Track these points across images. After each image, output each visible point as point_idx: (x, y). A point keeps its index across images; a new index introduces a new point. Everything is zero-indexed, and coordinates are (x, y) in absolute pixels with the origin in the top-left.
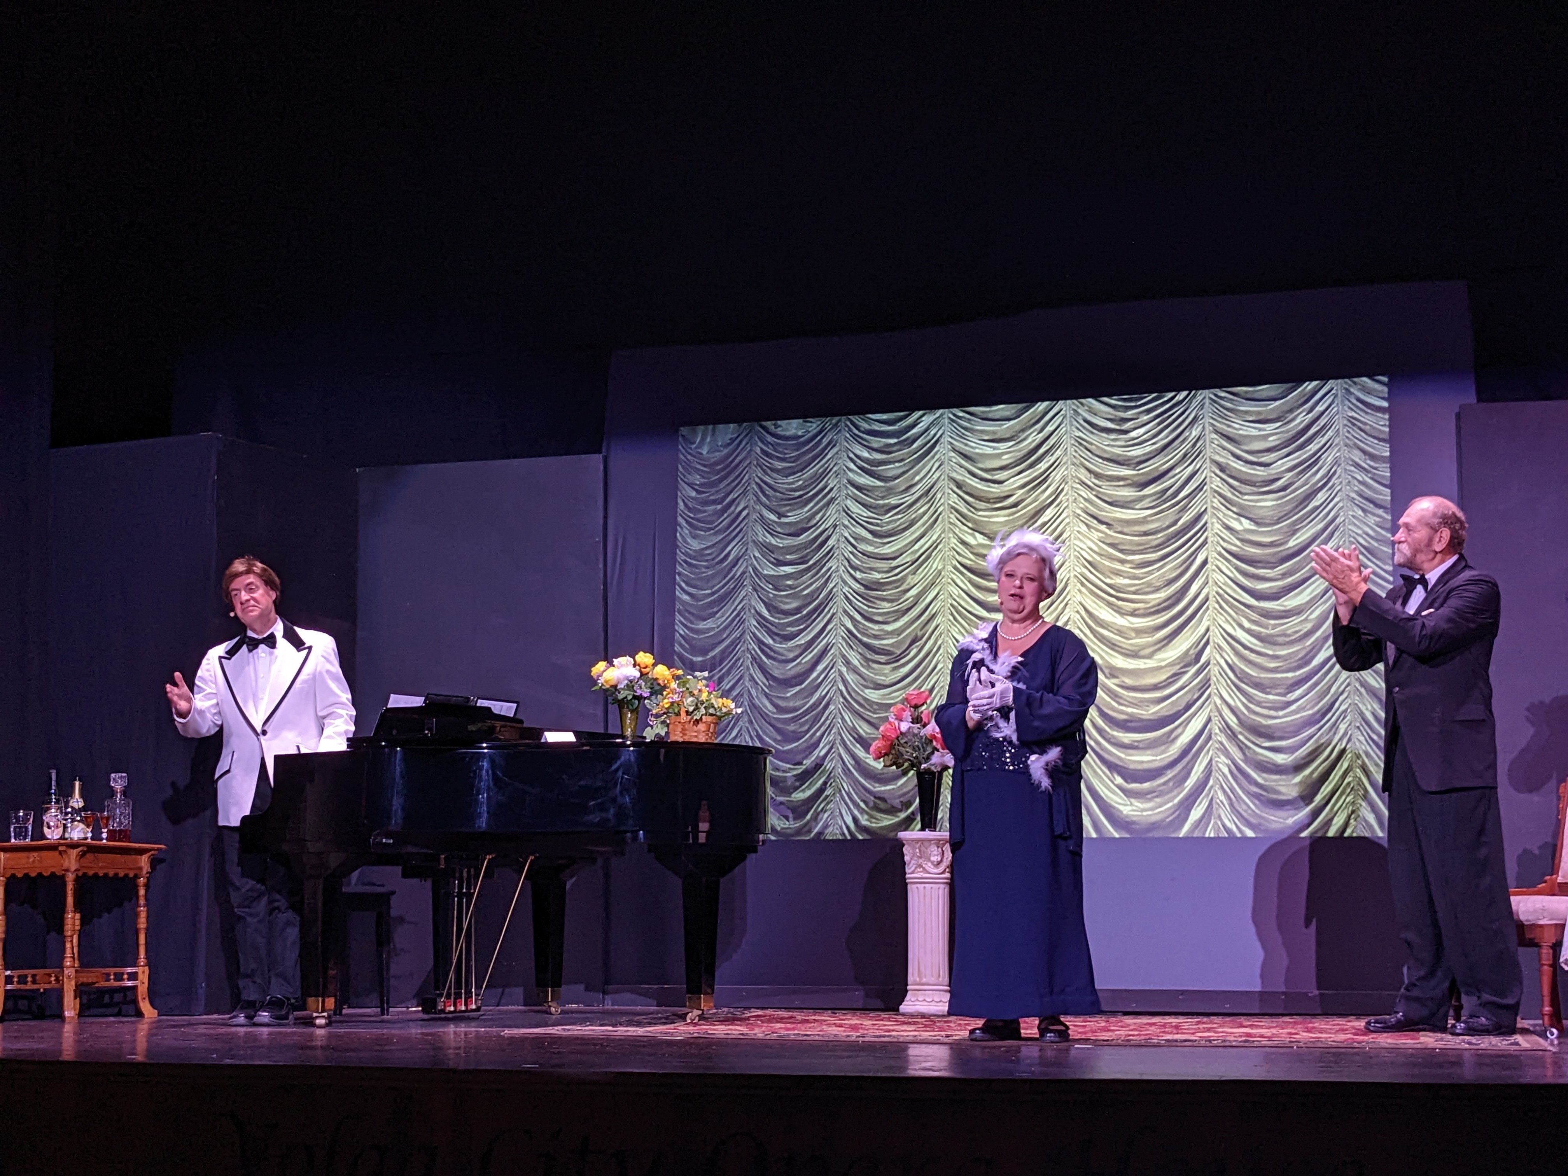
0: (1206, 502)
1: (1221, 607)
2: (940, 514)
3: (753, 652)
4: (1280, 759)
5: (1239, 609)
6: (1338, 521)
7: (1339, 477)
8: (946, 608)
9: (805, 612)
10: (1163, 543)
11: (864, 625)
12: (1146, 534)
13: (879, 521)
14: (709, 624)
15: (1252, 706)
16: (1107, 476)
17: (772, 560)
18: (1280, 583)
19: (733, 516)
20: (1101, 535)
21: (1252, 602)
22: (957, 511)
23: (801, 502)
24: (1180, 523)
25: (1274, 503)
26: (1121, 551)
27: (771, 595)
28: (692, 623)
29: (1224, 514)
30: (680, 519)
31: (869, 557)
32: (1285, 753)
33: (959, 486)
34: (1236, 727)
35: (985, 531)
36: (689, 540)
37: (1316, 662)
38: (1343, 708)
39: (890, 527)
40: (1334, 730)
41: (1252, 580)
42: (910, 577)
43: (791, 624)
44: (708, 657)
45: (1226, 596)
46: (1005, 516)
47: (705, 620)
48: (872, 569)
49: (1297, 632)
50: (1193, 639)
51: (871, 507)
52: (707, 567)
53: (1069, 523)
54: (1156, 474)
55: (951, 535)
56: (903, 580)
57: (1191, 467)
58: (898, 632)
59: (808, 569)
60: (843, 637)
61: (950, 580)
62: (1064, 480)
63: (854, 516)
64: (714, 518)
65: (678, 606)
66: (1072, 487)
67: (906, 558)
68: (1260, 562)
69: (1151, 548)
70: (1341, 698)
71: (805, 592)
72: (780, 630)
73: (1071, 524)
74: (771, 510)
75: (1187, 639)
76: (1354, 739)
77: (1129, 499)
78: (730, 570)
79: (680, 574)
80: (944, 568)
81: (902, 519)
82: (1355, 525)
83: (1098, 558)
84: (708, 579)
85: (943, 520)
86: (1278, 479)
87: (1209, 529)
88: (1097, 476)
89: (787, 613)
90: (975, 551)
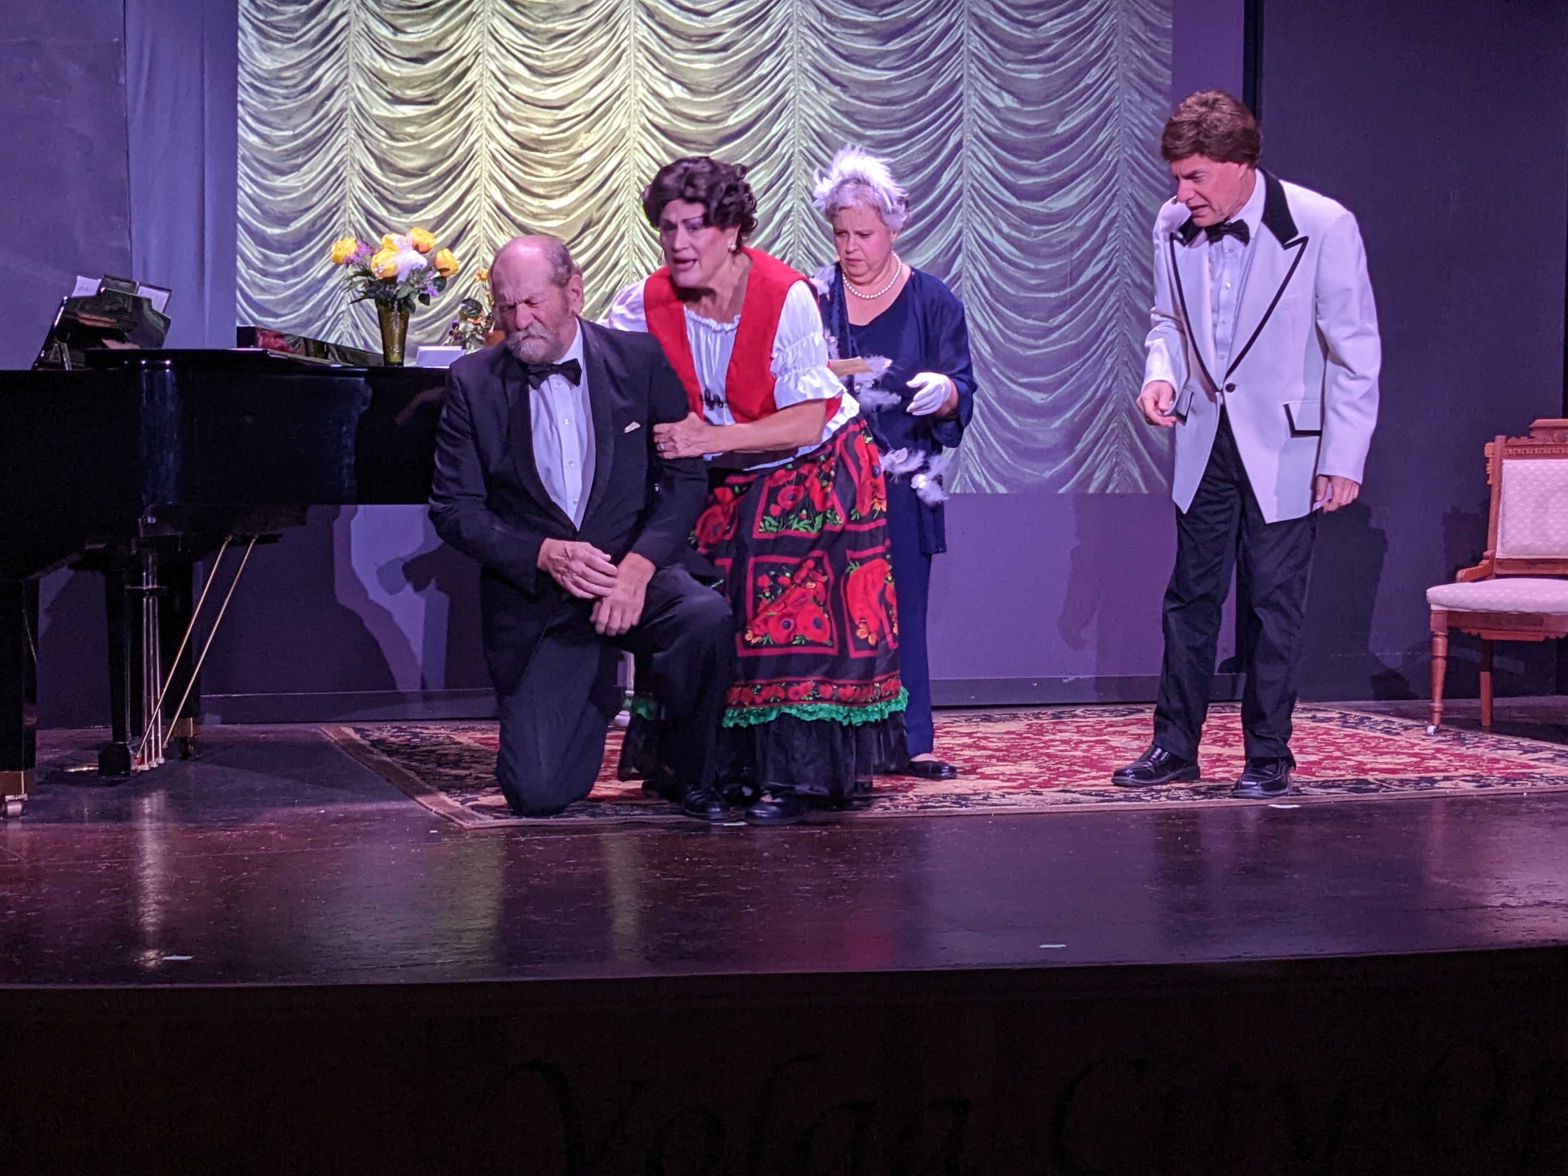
0: (962, 68)
1: (976, 204)
2: (624, 51)
3: (358, 226)
4: (1038, 398)
5: (998, 209)
6: (1113, 105)
7: (1115, 51)
8: (632, 183)
9: (433, 175)
10: (910, 116)
11: (518, 198)
12: (889, 102)
13: (539, 53)
14: (290, 181)
15: (1009, 332)
16: (842, 20)
17: (385, 94)
18: (1045, 179)
19: (325, 24)
20: (833, 99)
21: (1014, 201)
22: (647, 49)
23: (425, 14)
24: (931, 92)
25: (1041, 76)
26: (858, 123)
27: (384, 146)
28: (264, 177)
29: (983, 85)
30: (242, 21)
31: (526, 102)
32: (1044, 392)
33: (651, 14)
34: (989, 357)
35: (684, 80)
36: (256, 54)
37: (1082, 280)
38: (1109, 339)
39: (556, 62)
40: (1098, 366)
41: (1013, 173)
42: (583, 136)
43: (415, 190)
44: (290, 229)
45: (983, 191)
46: (710, 62)
47: (282, 173)
48: (529, 120)
49: (1061, 242)
50: (942, 244)
51: (528, 31)
52: (286, 98)
53: (792, 80)
54: (902, 25)
55: (638, 82)
56: (573, 139)
57: (945, 20)
58: (566, 212)
59: (439, 113)
60: (488, 213)
61: (637, 145)
62: (788, 20)
63: (503, 42)
64: (297, 25)
65: (241, 151)
66: (798, 31)
67: (578, 109)
68: (1023, 150)
69: (896, 121)
70: (1108, 327)
71: (434, 146)
72: (399, 198)
73: (796, 82)
74: (382, 21)
75: (935, 244)
76: (1121, 377)
77: (870, 54)
78: (322, 104)
79: (243, 103)
80: (629, 127)
81: (570, 54)
82: (1131, 112)
83: (830, 131)
84: (288, 115)
85: (628, 60)
86: (1048, 45)
87: (965, 103)
88: (831, 18)
89: (409, 174)
90: (671, 107)
